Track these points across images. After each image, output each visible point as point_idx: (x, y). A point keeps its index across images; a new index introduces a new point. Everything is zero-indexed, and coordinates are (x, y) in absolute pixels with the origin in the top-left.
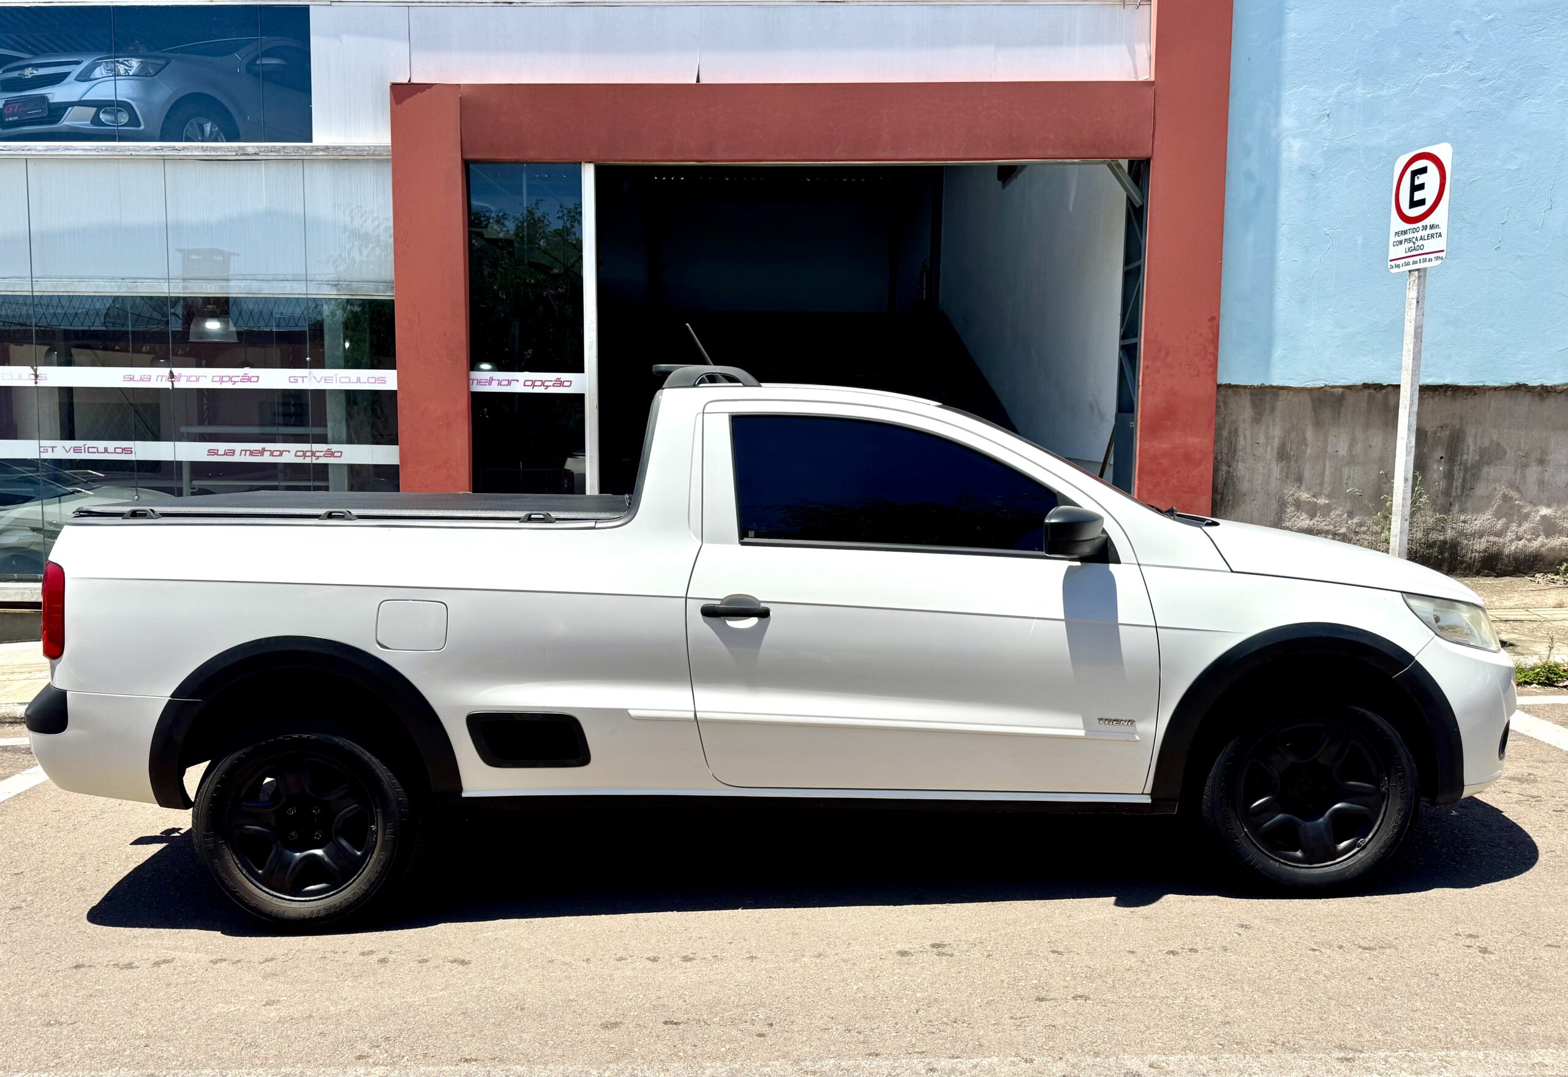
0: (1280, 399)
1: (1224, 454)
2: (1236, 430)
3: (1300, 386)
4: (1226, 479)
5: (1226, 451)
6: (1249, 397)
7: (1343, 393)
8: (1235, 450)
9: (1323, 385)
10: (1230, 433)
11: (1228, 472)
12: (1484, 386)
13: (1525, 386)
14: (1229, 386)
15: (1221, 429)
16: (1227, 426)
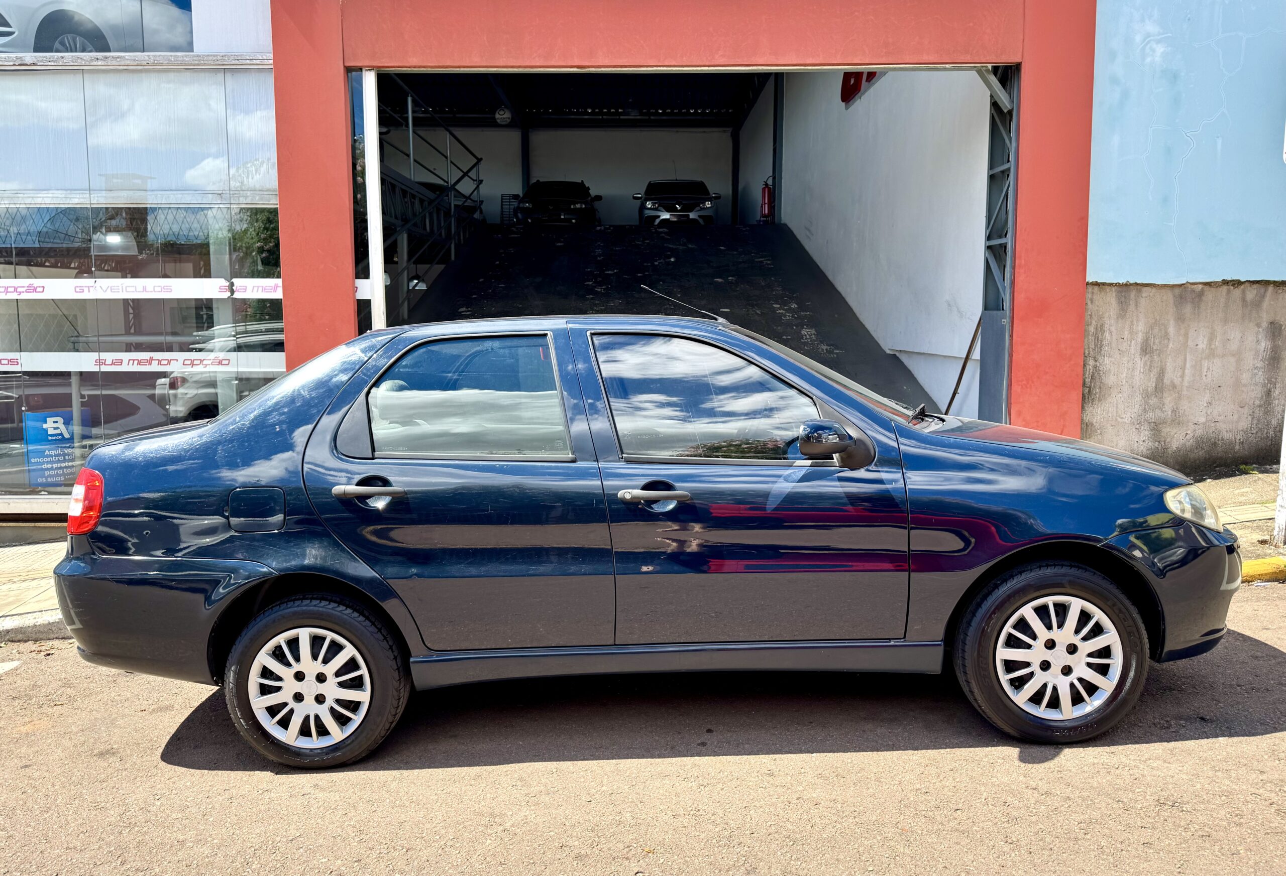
0: (1144, 295)
1: (1091, 350)
2: (1102, 325)
3: (1164, 282)
4: (1094, 373)
5: (1093, 346)
6: (1114, 294)
7: (1202, 288)
8: (1101, 345)
9: (1184, 282)
10: (1097, 329)
11: (1095, 367)
14: (1096, 284)
15: (1088, 325)
16: (1094, 322)
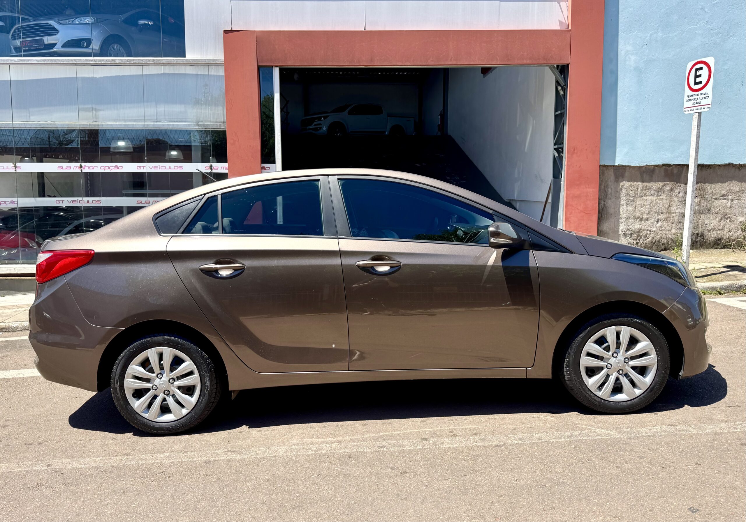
0: (627, 171)
1: (602, 196)
2: (607, 186)
3: (635, 165)
4: (603, 207)
5: (603, 195)
6: (613, 171)
7: (654, 169)
8: (607, 195)
9: (645, 165)
10: (605, 187)
11: (604, 204)
12: (715, 164)
13: (732, 164)
14: (604, 166)
15: (601, 185)
16: (603, 184)
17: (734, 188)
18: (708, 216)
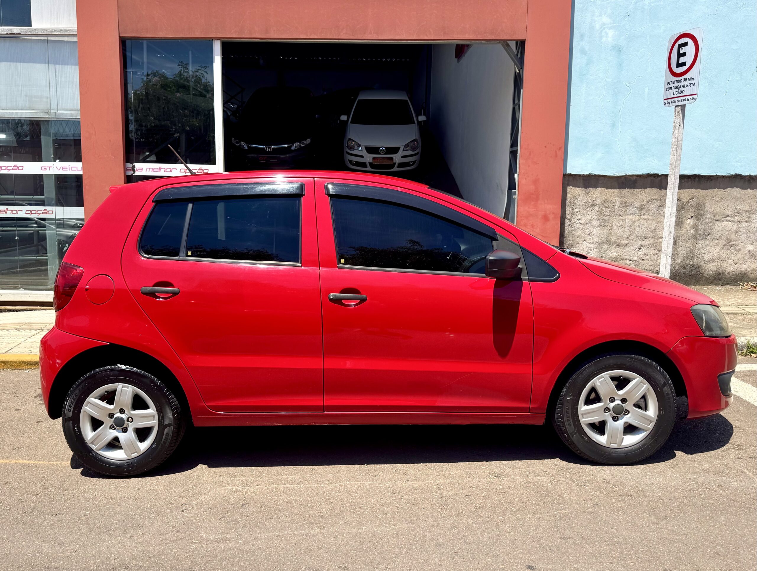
0: (600, 182)
1: (567, 215)
2: (574, 200)
3: (612, 175)
7: (636, 179)
9: (624, 175)
10: (571, 202)
11: (569, 225)
12: (717, 175)
13: (740, 175)
14: (570, 175)
15: (565, 200)
16: (569, 198)
17: (742, 207)
18: (707, 242)
